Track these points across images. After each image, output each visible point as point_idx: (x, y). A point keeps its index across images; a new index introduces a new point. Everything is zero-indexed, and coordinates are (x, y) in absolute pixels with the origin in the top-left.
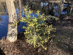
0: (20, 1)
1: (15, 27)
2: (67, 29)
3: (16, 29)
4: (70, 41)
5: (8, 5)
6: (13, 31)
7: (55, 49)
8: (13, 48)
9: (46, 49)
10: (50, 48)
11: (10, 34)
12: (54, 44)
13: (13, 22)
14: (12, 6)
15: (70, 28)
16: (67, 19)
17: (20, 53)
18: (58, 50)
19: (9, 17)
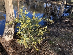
0: (18, 1)
1: (11, 26)
2: (64, 31)
3: (12, 29)
4: (65, 44)
5: (7, 4)
6: (10, 30)
7: (48, 51)
8: (8, 47)
9: (38, 50)
10: (43, 49)
11: (6, 33)
12: (49, 45)
13: (10, 21)
14: (10, 6)
15: (68, 30)
16: (66, 22)
17: (13, 52)
18: (50, 52)
19: (7, 17)
